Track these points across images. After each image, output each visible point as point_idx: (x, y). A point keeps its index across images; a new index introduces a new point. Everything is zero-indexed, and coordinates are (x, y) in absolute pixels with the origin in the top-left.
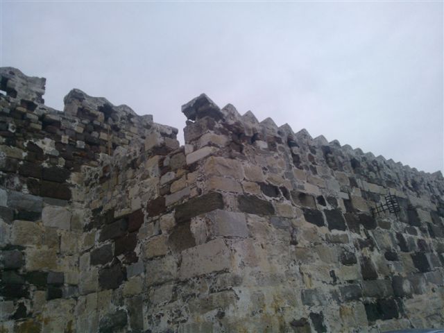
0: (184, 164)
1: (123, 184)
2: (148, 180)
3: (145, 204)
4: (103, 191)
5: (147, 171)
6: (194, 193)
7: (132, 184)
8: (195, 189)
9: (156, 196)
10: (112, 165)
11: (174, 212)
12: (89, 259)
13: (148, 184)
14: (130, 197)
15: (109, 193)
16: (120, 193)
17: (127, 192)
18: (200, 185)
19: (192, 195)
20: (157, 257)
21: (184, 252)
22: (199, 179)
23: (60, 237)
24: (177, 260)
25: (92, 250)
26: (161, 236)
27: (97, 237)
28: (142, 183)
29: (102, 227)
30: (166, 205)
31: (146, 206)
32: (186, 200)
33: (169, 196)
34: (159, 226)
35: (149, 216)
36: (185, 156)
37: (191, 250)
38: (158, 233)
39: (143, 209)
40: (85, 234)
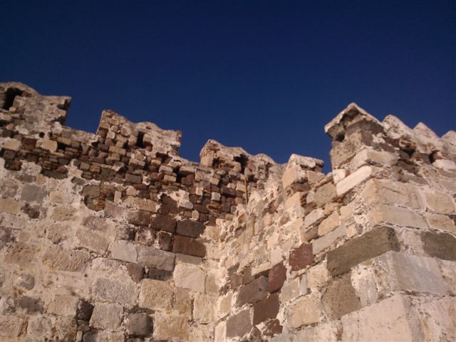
0: (334, 195)
1: (260, 233)
2: (289, 224)
3: (287, 254)
4: (240, 245)
5: (286, 213)
6: (351, 232)
7: (270, 232)
8: (354, 226)
9: (300, 243)
10: (248, 213)
11: (325, 261)
12: (225, 329)
13: (289, 229)
14: (268, 248)
15: (246, 245)
16: (257, 245)
17: (266, 242)
18: (358, 220)
19: (349, 236)
20: (307, 325)
21: (345, 318)
22: (357, 211)
23: (193, 301)
24: (336, 330)
25: (228, 318)
26: (309, 296)
27: (234, 301)
28: (282, 229)
29: (239, 288)
30: (314, 253)
31: (287, 258)
32: (341, 243)
33: (318, 240)
34: (307, 281)
35: (293, 270)
36: (335, 185)
37: (355, 315)
38: (306, 292)
39: (284, 262)
40: (221, 298)
